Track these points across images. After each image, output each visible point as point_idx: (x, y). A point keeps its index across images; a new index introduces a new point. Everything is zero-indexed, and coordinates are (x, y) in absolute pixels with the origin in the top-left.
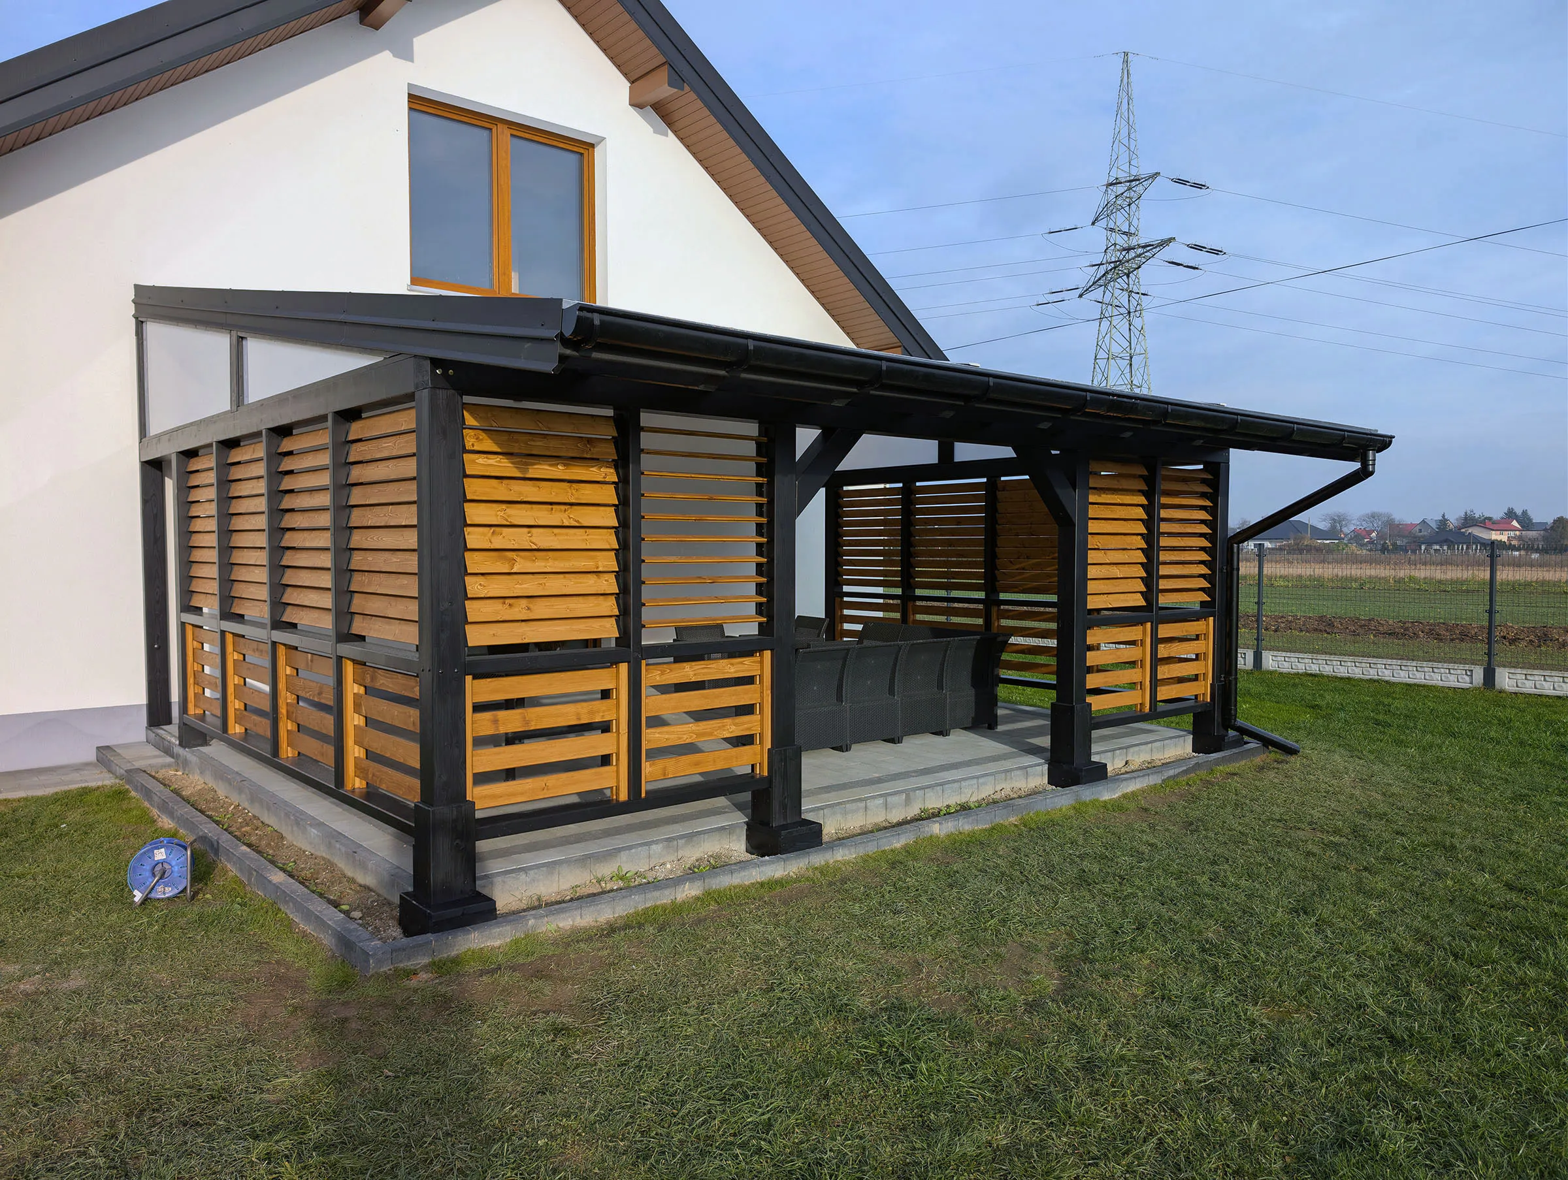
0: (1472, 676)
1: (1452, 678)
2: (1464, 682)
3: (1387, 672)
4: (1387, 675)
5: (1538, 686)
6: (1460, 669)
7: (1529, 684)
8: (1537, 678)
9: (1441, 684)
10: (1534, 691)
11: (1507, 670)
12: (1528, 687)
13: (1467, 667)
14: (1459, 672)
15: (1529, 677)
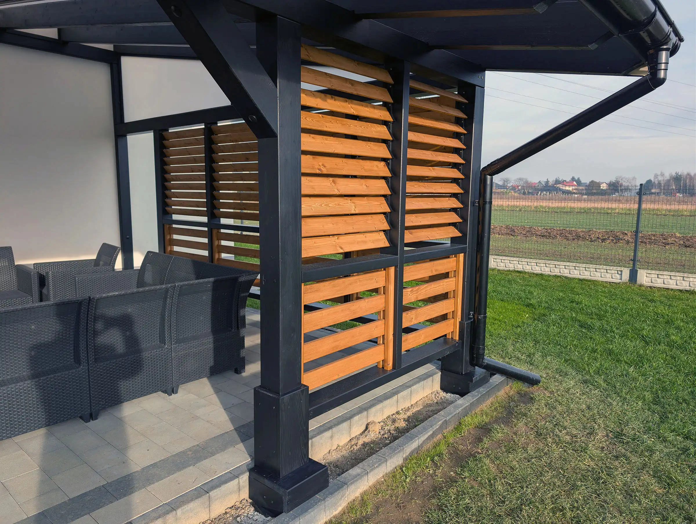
0: (621, 274)
1: (608, 275)
2: (616, 279)
3: (566, 271)
4: (566, 273)
5: (666, 282)
6: (613, 270)
7: (660, 281)
8: (665, 277)
9: (601, 279)
10: (662, 286)
11: (646, 271)
12: (659, 283)
13: (619, 269)
14: (613, 272)
15: (660, 276)
